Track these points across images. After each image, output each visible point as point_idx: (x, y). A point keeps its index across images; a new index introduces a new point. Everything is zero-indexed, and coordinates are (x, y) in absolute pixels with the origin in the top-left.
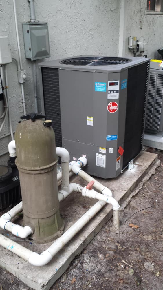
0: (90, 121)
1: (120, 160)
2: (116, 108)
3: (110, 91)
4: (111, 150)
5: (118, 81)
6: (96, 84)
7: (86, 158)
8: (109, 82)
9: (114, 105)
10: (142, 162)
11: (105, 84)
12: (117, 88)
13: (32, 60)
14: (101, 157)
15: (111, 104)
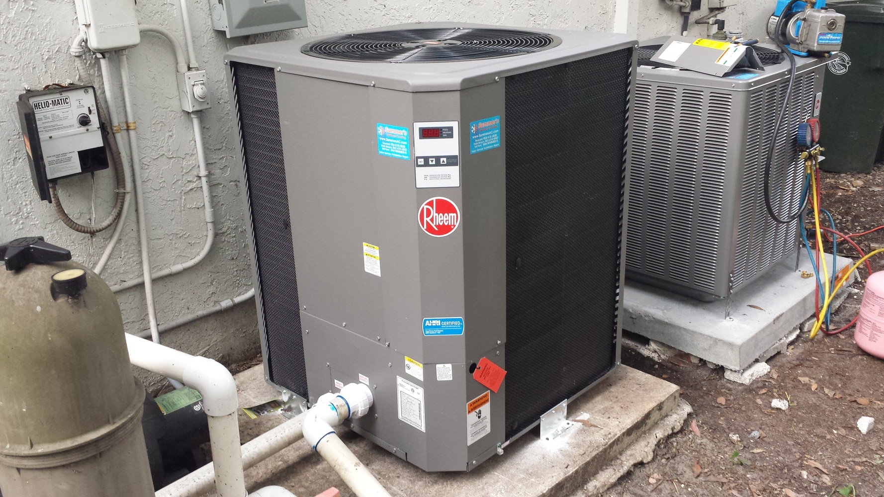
0: (372, 264)
1: (486, 409)
2: (454, 219)
3: (426, 159)
4: (445, 372)
5: (455, 125)
6: (380, 130)
7: (370, 387)
8: (418, 126)
9: (444, 207)
11: (404, 132)
12: (450, 146)
13: (228, 36)
14: (410, 393)
15: (430, 204)
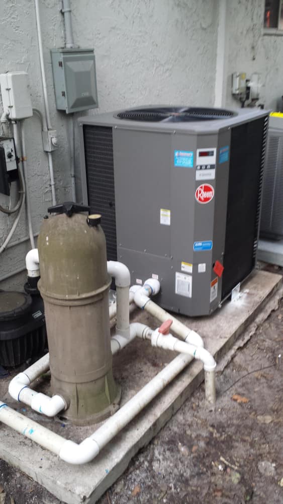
0: (165, 218)
1: (216, 285)
2: (211, 195)
3: (201, 167)
4: (202, 268)
5: (215, 150)
6: (176, 154)
7: (159, 280)
8: (198, 151)
9: (207, 189)
10: (255, 288)
11: (191, 154)
12: (212, 160)
13: (67, 112)
14: (183, 280)
15: (202, 187)
